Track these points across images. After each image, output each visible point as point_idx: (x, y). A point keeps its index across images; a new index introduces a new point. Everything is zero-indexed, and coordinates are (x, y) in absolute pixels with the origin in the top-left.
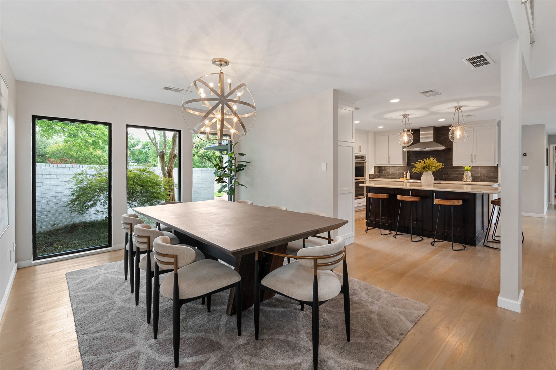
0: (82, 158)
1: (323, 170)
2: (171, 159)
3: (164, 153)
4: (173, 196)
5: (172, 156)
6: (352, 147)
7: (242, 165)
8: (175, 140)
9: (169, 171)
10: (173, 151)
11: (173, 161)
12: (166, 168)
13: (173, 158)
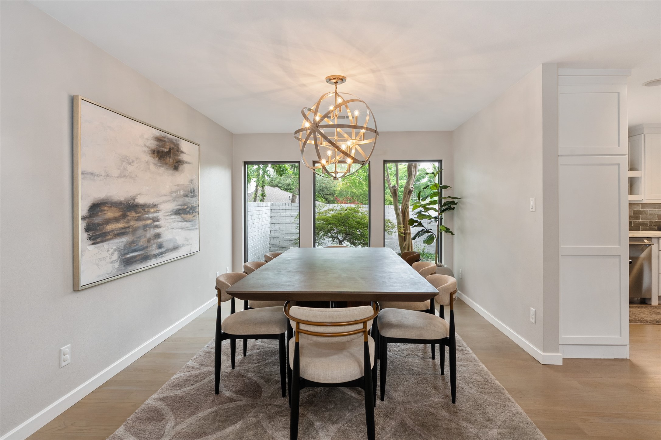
0: (362, 195)
1: (531, 210)
2: (406, 196)
3: (395, 188)
4: (409, 242)
5: (406, 191)
6: (619, 165)
7: (453, 202)
8: (410, 171)
9: (404, 211)
10: (408, 185)
11: (407, 198)
12: (400, 207)
13: (408, 194)
